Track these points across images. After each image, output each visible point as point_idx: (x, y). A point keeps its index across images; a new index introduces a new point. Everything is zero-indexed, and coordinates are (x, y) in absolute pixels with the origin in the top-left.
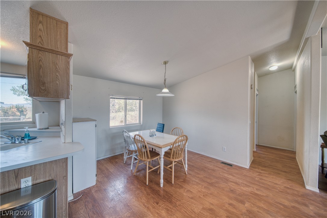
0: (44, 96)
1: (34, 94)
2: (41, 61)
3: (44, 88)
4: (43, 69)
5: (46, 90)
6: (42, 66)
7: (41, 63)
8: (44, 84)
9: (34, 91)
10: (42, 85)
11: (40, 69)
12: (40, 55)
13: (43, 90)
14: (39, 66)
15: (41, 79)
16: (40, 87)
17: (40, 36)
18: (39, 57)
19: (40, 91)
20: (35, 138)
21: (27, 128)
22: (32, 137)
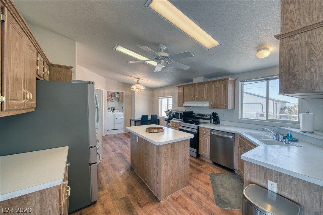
0: (294, 92)
1: (284, 90)
2: (291, 50)
3: (295, 82)
4: (294, 58)
5: (297, 84)
6: (293, 55)
7: (292, 52)
8: (294, 76)
9: (284, 87)
10: (292, 79)
11: (290, 59)
12: (291, 42)
13: (294, 84)
14: (290, 56)
15: (292, 71)
16: (290, 82)
17: (291, 20)
18: (290, 45)
19: (289, 86)
20: (296, 141)
21: (289, 127)
22: (294, 138)
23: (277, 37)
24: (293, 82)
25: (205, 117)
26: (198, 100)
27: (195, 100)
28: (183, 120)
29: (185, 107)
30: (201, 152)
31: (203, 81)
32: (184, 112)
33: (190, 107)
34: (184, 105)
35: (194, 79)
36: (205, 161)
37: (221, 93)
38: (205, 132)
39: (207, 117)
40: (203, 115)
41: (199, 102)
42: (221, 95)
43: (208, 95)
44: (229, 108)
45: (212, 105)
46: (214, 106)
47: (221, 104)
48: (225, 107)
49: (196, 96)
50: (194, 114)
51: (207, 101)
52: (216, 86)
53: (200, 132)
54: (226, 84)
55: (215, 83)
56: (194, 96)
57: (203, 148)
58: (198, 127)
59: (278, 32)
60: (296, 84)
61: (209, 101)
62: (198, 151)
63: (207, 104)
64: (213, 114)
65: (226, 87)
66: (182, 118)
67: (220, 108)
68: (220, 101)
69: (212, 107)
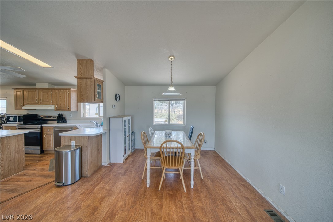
0: (82, 102)
2: (81, 84)
12: (81, 81)
15: (82, 93)
17: (81, 72)
23: (76, 77)
24: (82, 98)
25: (51, 118)
26: (42, 103)
27: (39, 103)
28: (22, 123)
29: (25, 110)
30: (45, 147)
31: (47, 87)
32: (23, 115)
33: (35, 110)
34: (24, 108)
35: (36, 84)
36: (49, 154)
37: (65, 99)
38: (48, 130)
39: (54, 118)
40: (50, 117)
41: (43, 105)
42: (65, 100)
43: (53, 100)
44: (72, 110)
45: (57, 108)
46: (59, 109)
47: (65, 107)
48: (69, 109)
49: (40, 100)
50: (39, 116)
51: (52, 104)
52: (61, 93)
53: (44, 131)
54: (68, 92)
55: (60, 91)
56: (38, 100)
57: (47, 144)
58: (42, 127)
59: (76, 76)
60: (83, 99)
61: (55, 105)
62: (42, 148)
63: (52, 107)
64: (59, 115)
65: (69, 95)
66: (22, 121)
67: (64, 110)
68: (64, 105)
69: (57, 109)
